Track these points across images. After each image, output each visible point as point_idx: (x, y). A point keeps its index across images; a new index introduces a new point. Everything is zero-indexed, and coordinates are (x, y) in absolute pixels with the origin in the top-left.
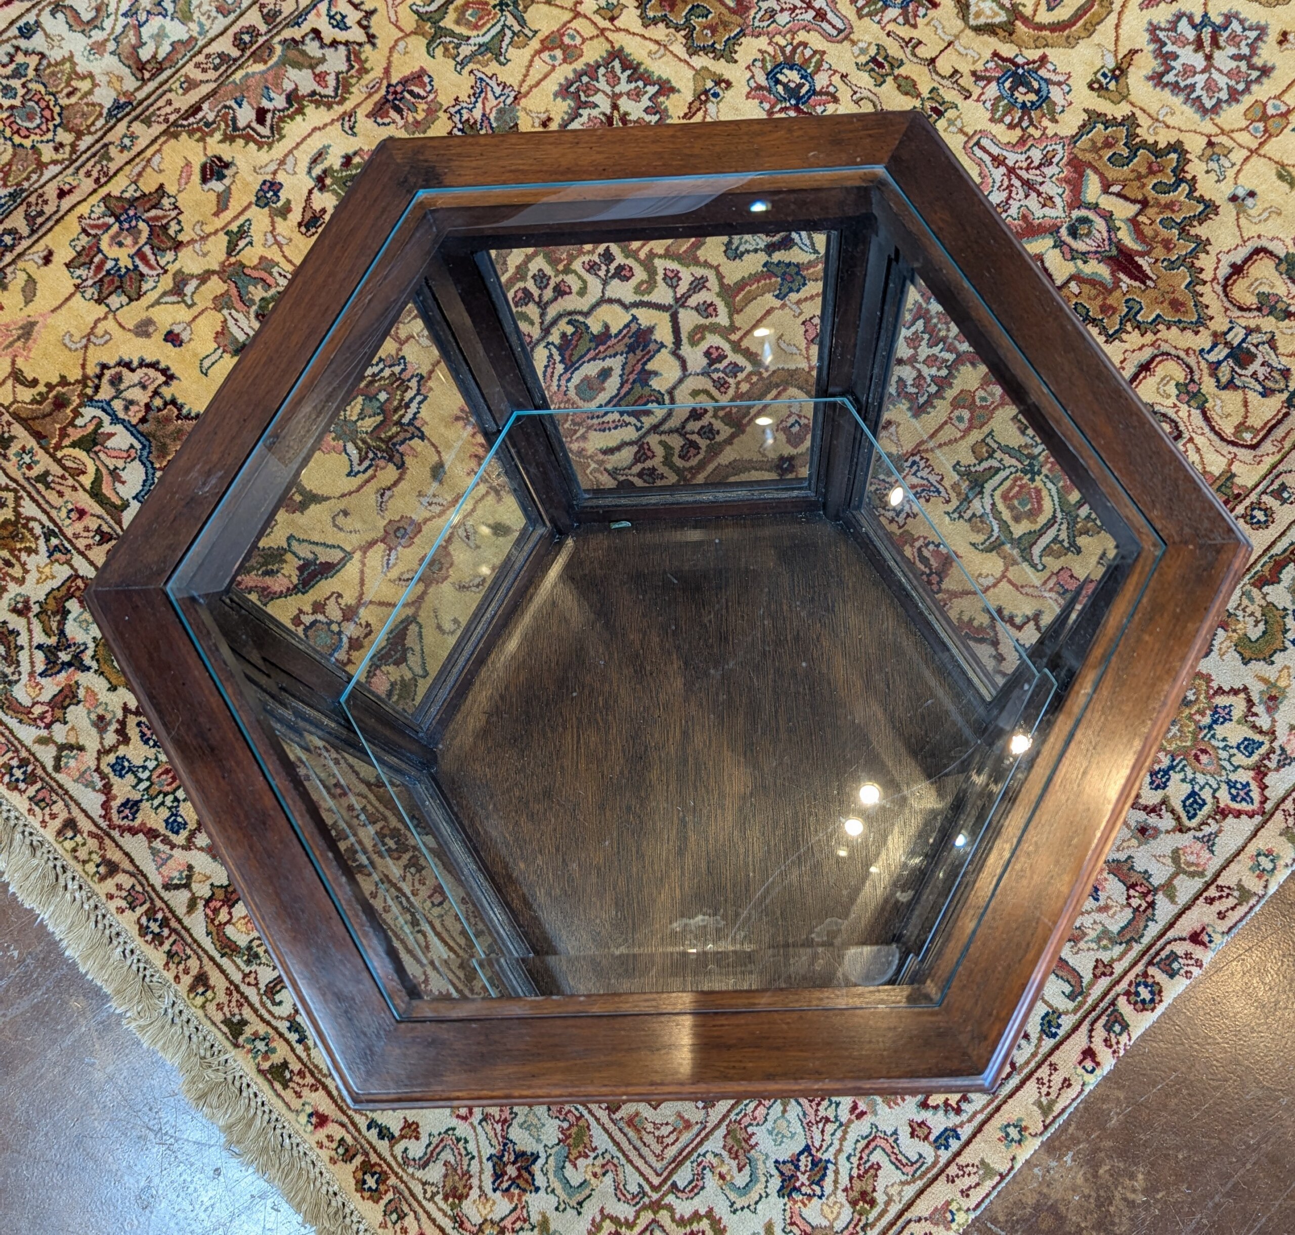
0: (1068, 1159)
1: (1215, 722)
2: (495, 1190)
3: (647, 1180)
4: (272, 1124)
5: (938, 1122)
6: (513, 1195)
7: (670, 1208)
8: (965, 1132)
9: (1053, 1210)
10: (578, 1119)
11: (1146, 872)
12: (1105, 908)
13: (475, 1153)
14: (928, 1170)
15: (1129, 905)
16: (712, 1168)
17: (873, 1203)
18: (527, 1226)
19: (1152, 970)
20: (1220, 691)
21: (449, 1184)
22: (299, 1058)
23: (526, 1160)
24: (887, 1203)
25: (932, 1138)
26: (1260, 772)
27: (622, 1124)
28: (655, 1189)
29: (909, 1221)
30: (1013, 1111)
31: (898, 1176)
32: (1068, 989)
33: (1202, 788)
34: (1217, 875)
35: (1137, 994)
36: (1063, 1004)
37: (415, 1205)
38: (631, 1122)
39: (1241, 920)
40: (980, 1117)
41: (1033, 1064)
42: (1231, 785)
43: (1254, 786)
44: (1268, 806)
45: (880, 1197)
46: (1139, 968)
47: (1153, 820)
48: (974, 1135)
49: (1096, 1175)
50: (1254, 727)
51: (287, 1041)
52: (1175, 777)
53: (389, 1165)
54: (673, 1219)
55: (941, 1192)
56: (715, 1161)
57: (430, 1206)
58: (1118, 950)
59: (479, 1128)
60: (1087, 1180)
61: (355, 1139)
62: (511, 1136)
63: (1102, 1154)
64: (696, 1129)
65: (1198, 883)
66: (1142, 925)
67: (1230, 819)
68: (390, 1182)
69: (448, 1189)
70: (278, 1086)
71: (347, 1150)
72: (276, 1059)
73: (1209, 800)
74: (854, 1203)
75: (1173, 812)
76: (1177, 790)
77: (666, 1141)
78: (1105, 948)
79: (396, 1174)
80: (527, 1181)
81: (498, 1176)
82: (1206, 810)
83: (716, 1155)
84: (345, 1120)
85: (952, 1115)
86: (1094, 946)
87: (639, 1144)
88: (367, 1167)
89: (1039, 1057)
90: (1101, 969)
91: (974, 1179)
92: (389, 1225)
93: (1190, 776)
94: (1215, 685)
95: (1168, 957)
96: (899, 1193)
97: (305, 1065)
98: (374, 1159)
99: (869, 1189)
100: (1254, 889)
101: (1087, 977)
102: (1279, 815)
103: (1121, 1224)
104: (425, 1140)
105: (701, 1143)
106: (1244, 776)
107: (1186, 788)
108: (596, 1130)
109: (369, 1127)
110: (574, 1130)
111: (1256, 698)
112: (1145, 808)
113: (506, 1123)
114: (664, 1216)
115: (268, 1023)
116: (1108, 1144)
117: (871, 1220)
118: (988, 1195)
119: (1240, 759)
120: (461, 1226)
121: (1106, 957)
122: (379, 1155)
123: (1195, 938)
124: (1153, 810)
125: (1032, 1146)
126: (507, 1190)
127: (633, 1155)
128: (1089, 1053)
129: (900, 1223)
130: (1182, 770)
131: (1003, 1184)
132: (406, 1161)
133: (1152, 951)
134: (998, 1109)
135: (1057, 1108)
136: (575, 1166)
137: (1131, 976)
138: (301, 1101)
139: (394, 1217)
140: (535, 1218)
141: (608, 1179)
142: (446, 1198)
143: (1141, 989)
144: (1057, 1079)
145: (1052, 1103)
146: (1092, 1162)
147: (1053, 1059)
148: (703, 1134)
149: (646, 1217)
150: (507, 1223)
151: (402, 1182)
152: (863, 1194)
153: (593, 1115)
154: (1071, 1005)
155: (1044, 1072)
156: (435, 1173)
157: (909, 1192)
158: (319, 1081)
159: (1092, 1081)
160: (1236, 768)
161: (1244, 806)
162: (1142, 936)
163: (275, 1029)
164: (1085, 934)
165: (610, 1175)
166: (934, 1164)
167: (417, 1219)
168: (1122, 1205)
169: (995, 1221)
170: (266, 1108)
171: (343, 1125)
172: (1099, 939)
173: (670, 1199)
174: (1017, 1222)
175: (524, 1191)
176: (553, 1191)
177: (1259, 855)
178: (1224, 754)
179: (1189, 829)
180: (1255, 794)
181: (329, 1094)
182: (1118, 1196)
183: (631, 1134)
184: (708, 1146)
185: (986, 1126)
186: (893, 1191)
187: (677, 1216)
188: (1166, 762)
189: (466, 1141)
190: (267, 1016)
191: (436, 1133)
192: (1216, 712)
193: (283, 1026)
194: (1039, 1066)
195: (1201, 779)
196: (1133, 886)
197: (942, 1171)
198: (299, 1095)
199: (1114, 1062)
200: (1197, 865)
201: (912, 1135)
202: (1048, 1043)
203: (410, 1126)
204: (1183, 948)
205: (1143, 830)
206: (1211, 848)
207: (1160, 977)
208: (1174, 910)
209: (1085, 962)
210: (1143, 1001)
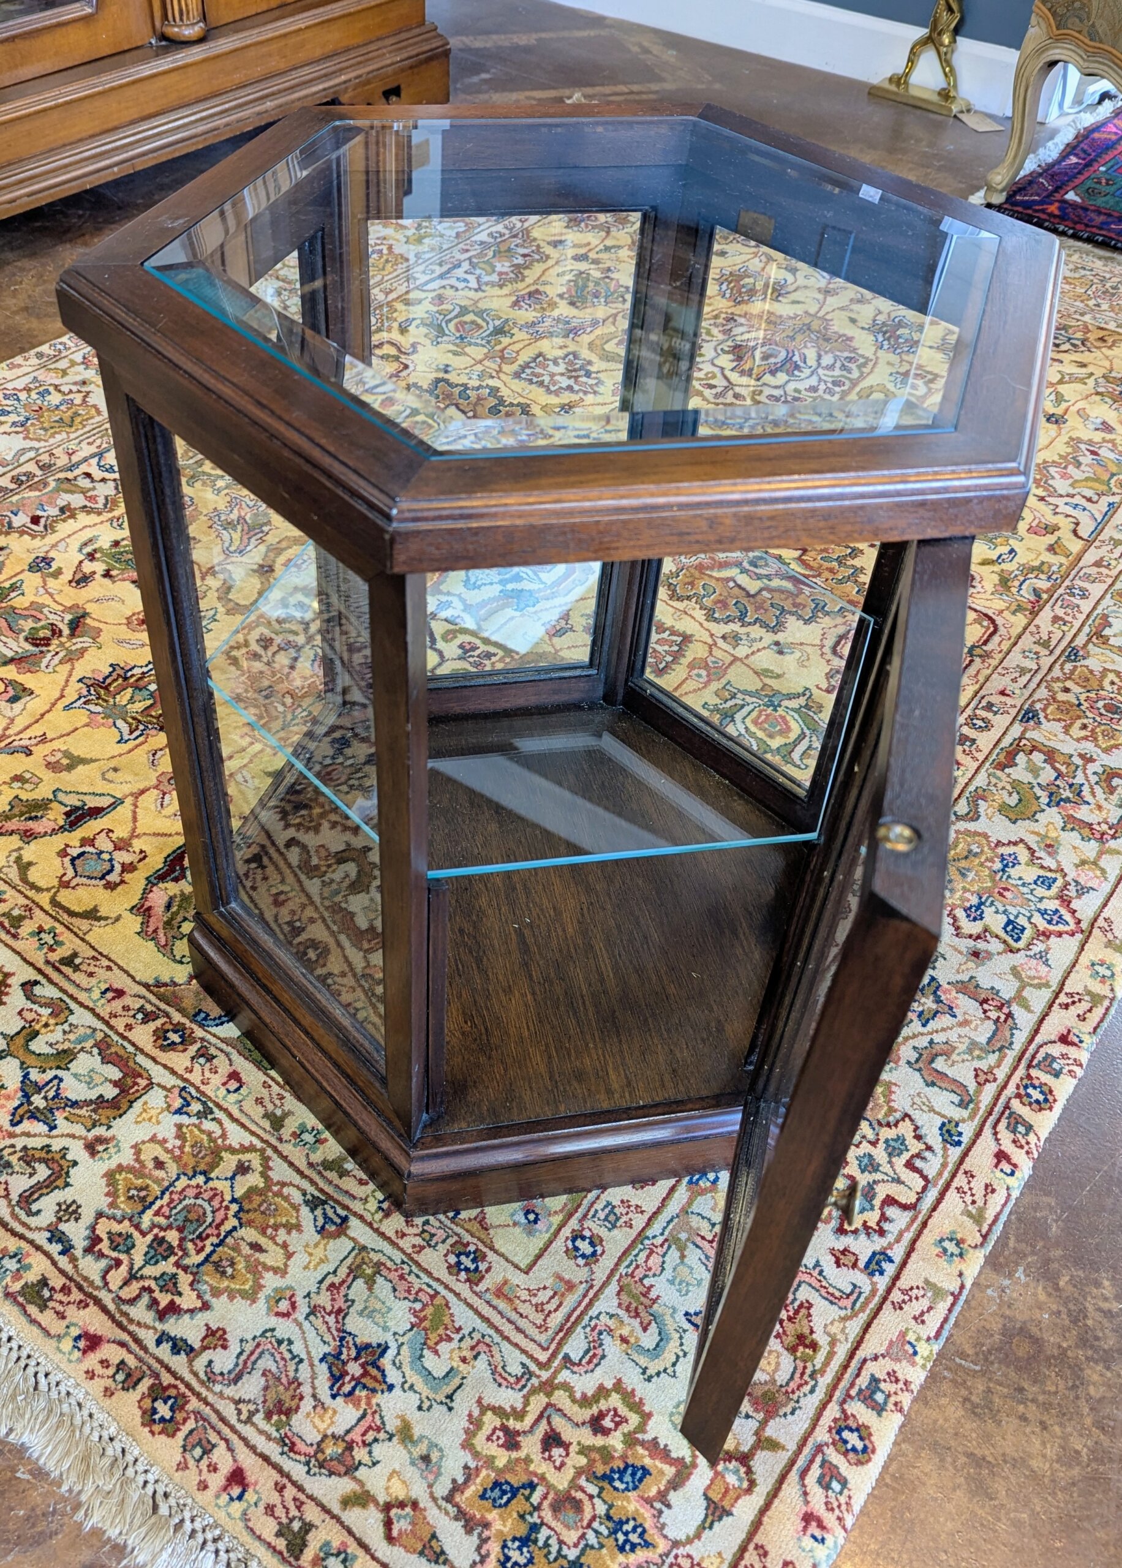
0: (1020, 1273)
1: (1006, 866)
2: (334, 1397)
3: (531, 1357)
4: (22, 1363)
5: (864, 1247)
6: (359, 1400)
7: (566, 1387)
8: (897, 1253)
9: (1023, 1331)
10: (432, 1297)
11: (993, 988)
12: (965, 1023)
13: (304, 1356)
14: (868, 1301)
15: (989, 1018)
16: (610, 1331)
17: (814, 1346)
18: (382, 1435)
19: (1034, 1073)
20: (999, 843)
21: (271, 1396)
22: (62, 1272)
23: (372, 1354)
24: (833, 1343)
25: (861, 1264)
26: (1066, 902)
27: (488, 1296)
28: (542, 1366)
29: (865, 1361)
30: (941, 1224)
31: (834, 1312)
32: (956, 1099)
33: (1017, 917)
34: (1062, 984)
35: (1029, 1096)
36: (957, 1113)
37: (226, 1431)
38: (499, 1293)
39: (1102, 1021)
40: (908, 1236)
41: (946, 1175)
42: (1043, 913)
43: (1063, 911)
44: (1084, 925)
45: (820, 1337)
46: (1021, 1071)
47: (981, 945)
48: (908, 1255)
49: (1057, 1289)
50: (1042, 867)
51: (47, 1254)
52: (988, 912)
53: (188, 1386)
54: (574, 1401)
55: (889, 1324)
56: (611, 1323)
57: (247, 1431)
58: (992, 1059)
59: (306, 1325)
60: (1049, 1295)
61: (140, 1360)
62: (348, 1328)
63: (1056, 1265)
64: (582, 1289)
65: (1046, 994)
66: (1008, 1034)
67: (1053, 939)
68: (189, 1407)
69: (270, 1404)
70: (32, 1310)
71: (129, 1375)
72: (32, 1277)
73: (1027, 925)
74: (792, 1350)
75: (997, 936)
76: (994, 920)
77: (548, 1308)
78: (979, 1058)
79: (198, 1395)
80: (375, 1378)
81: (337, 1378)
82: (1028, 933)
83: (612, 1316)
84: (125, 1337)
85: (876, 1237)
86: (966, 1057)
87: (514, 1316)
88: (158, 1392)
89: (950, 1167)
90: (981, 1079)
91: (924, 1304)
92: (191, 1463)
93: (1001, 909)
94: (993, 840)
95: (1045, 1059)
96: (843, 1330)
97: (71, 1279)
98: (167, 1379)
99: (807, 1331)
100: (1102, 993)
101: (972, 1086)
102: (1096, 931)
103: (1105, 1337)
104: (234, 1348)
105: (590, 1304)
106: (1052, 905)
107: (1003, 919)
108: (457, 1307)
109: (159, 1342)
110: (430, 1310)
111: (1034, 846)
112: (970, 936)
113: (340, 1313)
114: (560, 1398)
115: (22, 1237)
116: (1059, 1253)
117: (818, 1367)
118: (946, 1320)
119: (1040, 891)
120: (291, 1450)
121: (983, 1065)
122: (174, 1374)
123: (1064, 1039)
124: (978, 937)
125: (974, 1264)
126: (351, 1393)
127: (508, 1329)
128: (1001, 1156)
129: (854, 1364)
130: (992, 904)
131: (958, 1308)
132: (211, 1377)
133: (1028, 1055)
134: (925, 1224)
135: (990, 1215)
136: (436, 1352)
137: (1015, 1079)
138: (65, 1323)
139: (198, 1451)
140: (392, 1425)
141: (482, 1363)
142: (268, 1416)
143: (1030, 1090)
144: (978, 1186)
145: (981, 1211)
146: (1046, 1274)
147: (966, 1166)
148: (591, 1294)
149: (538, 1402)
150: (356, 1436)
151: (207, 1403)
152: (801, 1337)
153: (451, 1290)
154: (965, 1114)
155: (960, 1180)
156: (251, 1387)
157: (854, 1327)
158: (89, 1295)
159: (1016, 1184)
160: (1041, 899)
161: (1061, 927)
162: (1011, 1043)
163: (31, 1242)
164: (955, 1048)
165: (483, 1356)
166: (874, 1292)
167: (230, 1449)
168: (1098, 1316)
169: (963, 1355)
170: (14, 1344)
171: (122, 1344)
172: (970, 1051)
173: (565, 1376)
174: (989, 1352)
175: (374, 1391)
176: (411, 1387)
177: (1093, 965)
178: (1025, 890)
179: (1019, 950)
180: (1067, 917)
181: (104, 1310)
182: (1090, 1308)
183: (502, 1305)
184: (599, 1306)
185: (918, 1244)
186: (834, 1329)
187: (578, 1395)
188: (974, 900)
189: (290, 1342)
190: (19, 1229)
191: (249, 1337)
192: (1003, 860)
193: (41, 1238)
194: (953, 1176)
195: (1013, 911)
196: (985, 1001)
197: (885, 1299)
198: (62, 1316)
199: (1031, 1164)
200: (1040, 978)
201: (838, 1264)
202: (955, 1153)
203: (213, 1333)
204: (1056, 1050)
205: (976, 954)
206: (1046, 963)
207: (1045, 1078)
208: (1034, 1018)
209: (963, 1072)
210: (1037, 1102)
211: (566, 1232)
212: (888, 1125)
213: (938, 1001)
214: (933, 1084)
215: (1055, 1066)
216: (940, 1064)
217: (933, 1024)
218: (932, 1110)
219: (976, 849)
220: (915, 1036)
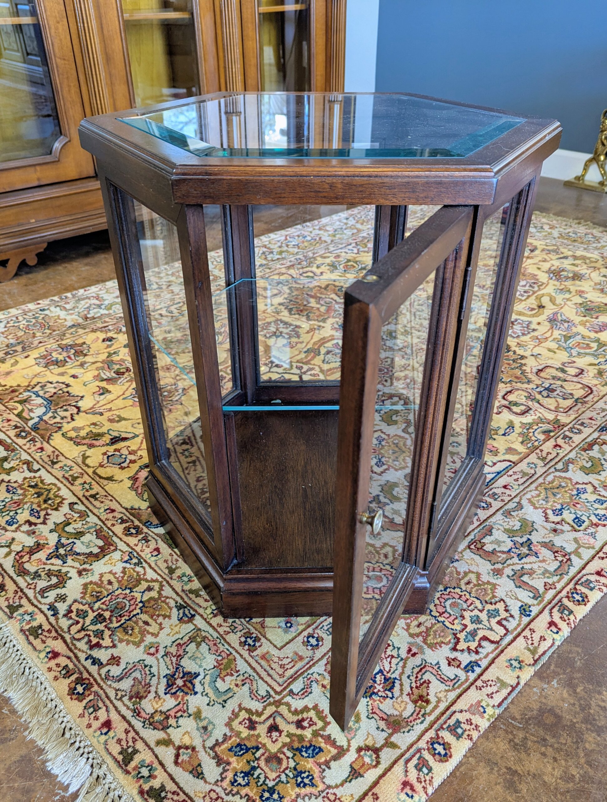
0: (554, 683)
1: (579, 493)
2: (166, 694)
3: (273, 688)
4: (20, 662)
5: (465, 659)
6: (178, 697)
7: (288, 705)
8: (484, 663)
9: (551, 711)
10: (228, 655)
11: (562, 546)
12: (544, 561)
13: (156, 674)
14: (462, 684)
15: (557, 560)
16: (317, 681)
17: (428, 702)
18: (186, 714)
19: (578, 587)
20: (577, 483)
21: (135, 689)
22: (50, 624)
23: (190, 677)
24: (439, 701)
25: (462, 666)
27: (257, 658)
28: (276, 693)
29: (455, 712)
30: (512, 652)
31: (443, 687)
32: (532, 595)
33: (581, 516)
34: (602, 548)
35: (573, 597)
36: (530, 602)
37: (108, 702)
38: (263, 657)
40: (491, 656)
41: (519, 629)
42: (596, 515)
45: (432, 698)
46: (571, 586)
47: (559, 527)
48: (490, 665)
49: (575, 692)
50: (599, 495)
51: (45, 615)
52: (565, 512)
53: (95, 680)
54: (290, 711)
55: (473, 696)
56: (319, 678)
57: (118, 704)
58: (555, 579)
59: (161, 660)
60: (570, 695)
61: (75, 665)
62: (182, 664)
63: (576, 681)
64: (307, 660)
65: (592, 552)
66: (566, 568)
67: (600, 527)
68: (93, 689)
69: (133, 693)
70: (31, 638)
71: (68, 672)
72: (35, 624)
73: (586, 519)
74: (415, 702)
75: (568, 524)
76: (568, 516)
77: (286, 667)
78: (548, 577)
79: (99, 685)
80: (189, 688)
81: (169, 685)
82: (586, 524)
83: (319, 675)
84: (71, 655)
85: (473, 654)
86: (541, 576)
87: (268, 668)
88: (80, 681)
89: (522, 626)
91: (494, 689)
92: (86, 715)
93: (573, 511)
94: (574, 481)
95: (586, 581)
96: (445, 696)
97: (53, 627)
98: (85, 675)
99: (425, 694)
101: (542, 590)
103: (600, 720)
104: (123, 666)
105: (310, 667)
106: (602, 512)
107: (573, 516)
108: (240, 661)
109: (86, 659)
110: (225, 661)
111: (597, 486)
112: (553, 522)
113: (180, 657)
114: (283, 709)
115: (36, 606)
116: (579, 675)
117: (428, 711)
118: (506, 698)
119: (596, 506)
120: (138, 715)
121: (550, 581)
122: (90, 674)
123: (598, 573)
124: (558, 523)
125: (527, 674)
126: (175, 693)
127: (263, 674)
128: (552, 624)
129: (448, 713)
130: (568, 509)
131: (514, 694)
132: (107, 677)
133: (576, 579)
134: (502, 651)
135: (540, 651)
136: (224, 680)
137: (567, 589)
138: (44, 645)
139: (91, 710)
140: (192, 710)
141: (246, 688)
142: (130, 698)
143: (575, 595)
144: (536, 637)
145: (536, 649)
146: (570, 685)
147: (531, 626)
148: (311, 663)
149: (271, 710)
150: (172, 713)
151: (102, 689)
152: (421, 697)
153: (239, 653)
154: (535, 602)
155: (527, 633)
156: (126, 684)
157: (452, 696)
158: (60, 635)
159: (559, 639)
160: (596, 509)
161: (605, 522)
162: (568, 572)
163: (40, 609)
164: (535, 572)
165: (247, 685)
166: (467, 680)
167: (107, 711)
168: (597, 709)
169: (514, 719)
170: (19, 653)
171: (69, 658)
172: (543, 574)
173: (288, 699)
174: (529, 719)
175: (187, 694)
176: (207, 695)
178: (588, 504)
179: (579, 531)
181: (65, 642)
182: (593, 703)
183: (263, 663)
184: (314, 669)
185: (496, 660)
186: (441, 695)
187: (293, 709)
188: (559, 507)
189: (151, 667)
190: (36, 603)
191: (131, 662)
192: (578, 490)
193: (45, 608)
194: (523, 630)
195: (579, 513)
196: (556, 552)
197: (472, 684)
198: (44, 642)
199: (569, 630)
200: (589, 544)
201: (449, 664)
202: (526, 620)
203: (114, 658)
204: (593, 578)
205: (555, 531)
206: (594, 538)
207: (584, 590)
208: (583, 562)
209: (538, 583)
210: (578, 601)
211: (305, 633)
212: (491, 603)
213: (530, 549)
214: (520, 587)
215: (591, 585)
216: (525, 578)
217: (524, 560)
218: (517, 598)
219: (563, 484)
220: (513, 564)
